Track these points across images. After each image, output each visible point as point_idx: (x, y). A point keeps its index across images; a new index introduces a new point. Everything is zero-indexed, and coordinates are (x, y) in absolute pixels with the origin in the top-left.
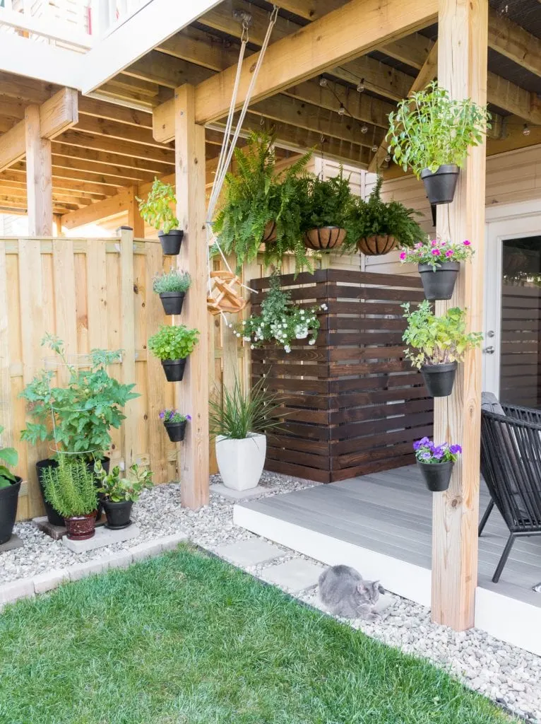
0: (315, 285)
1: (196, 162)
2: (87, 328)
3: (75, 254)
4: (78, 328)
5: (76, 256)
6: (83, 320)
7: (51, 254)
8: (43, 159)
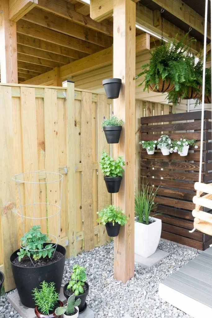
0: (193, 121)
1: (130, 29)
2: (45, 151)
3: (36, 98)
4: (39, 151)
5: (37, 99)
6: (42, 145)
7: (19, 98)
8: (11, 34)
